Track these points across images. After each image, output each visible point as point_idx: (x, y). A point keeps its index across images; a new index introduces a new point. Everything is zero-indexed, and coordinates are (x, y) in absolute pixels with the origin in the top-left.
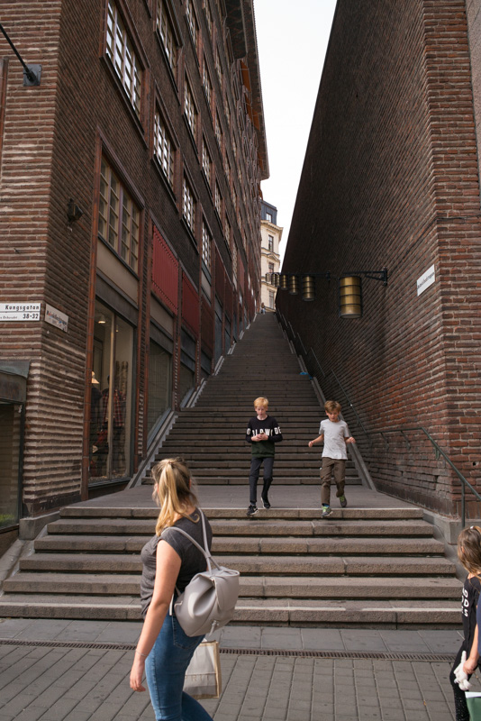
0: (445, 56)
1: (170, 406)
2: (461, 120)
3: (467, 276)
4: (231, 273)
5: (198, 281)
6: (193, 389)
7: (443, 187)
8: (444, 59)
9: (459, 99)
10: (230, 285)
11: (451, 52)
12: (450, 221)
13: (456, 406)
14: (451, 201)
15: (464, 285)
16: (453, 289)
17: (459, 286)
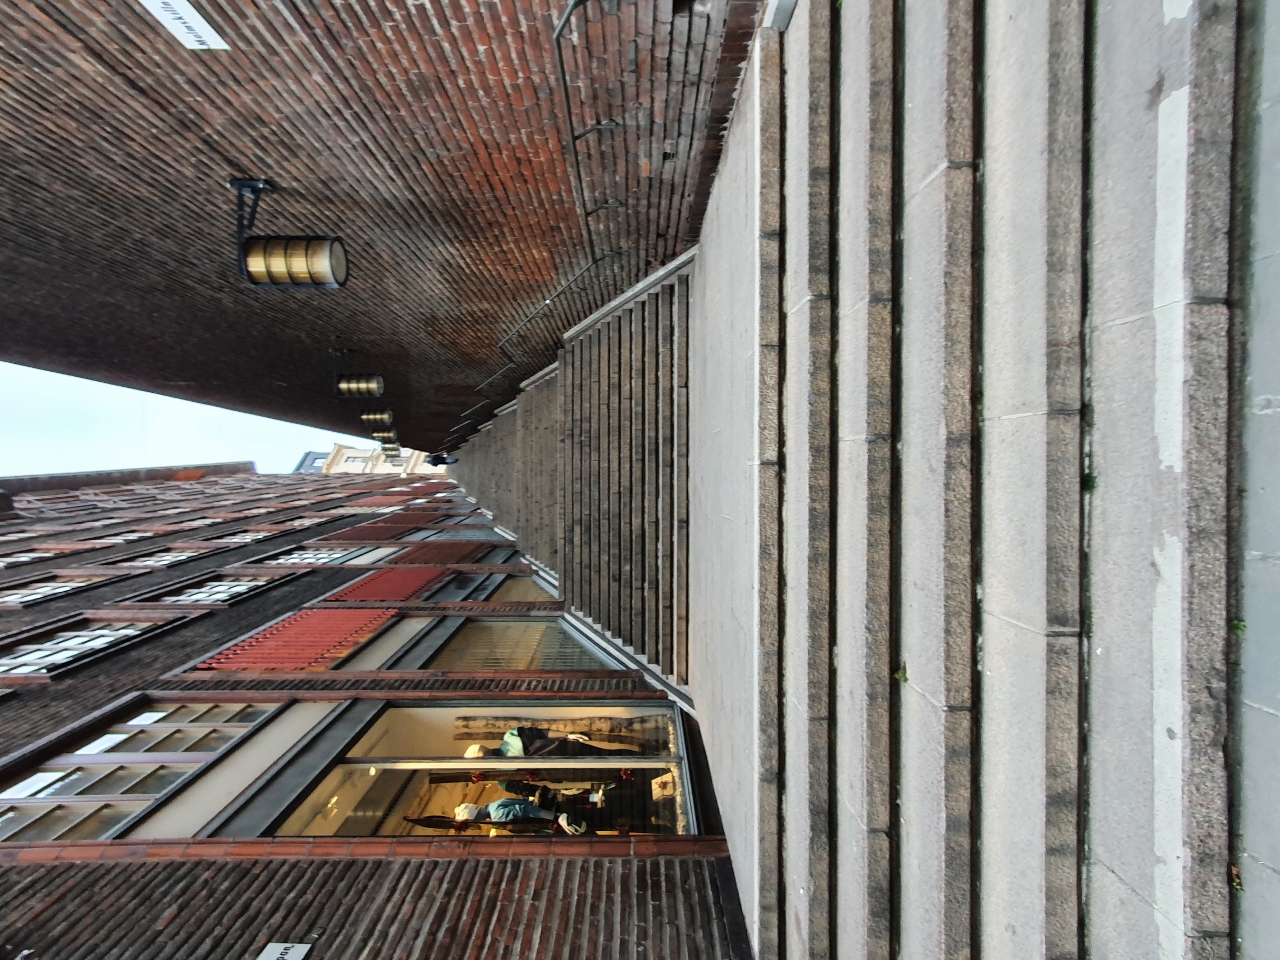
1: (554, 619)
4: (374, 516)
5: (361, 570)
6: (535, 577)
10: (394, 517)
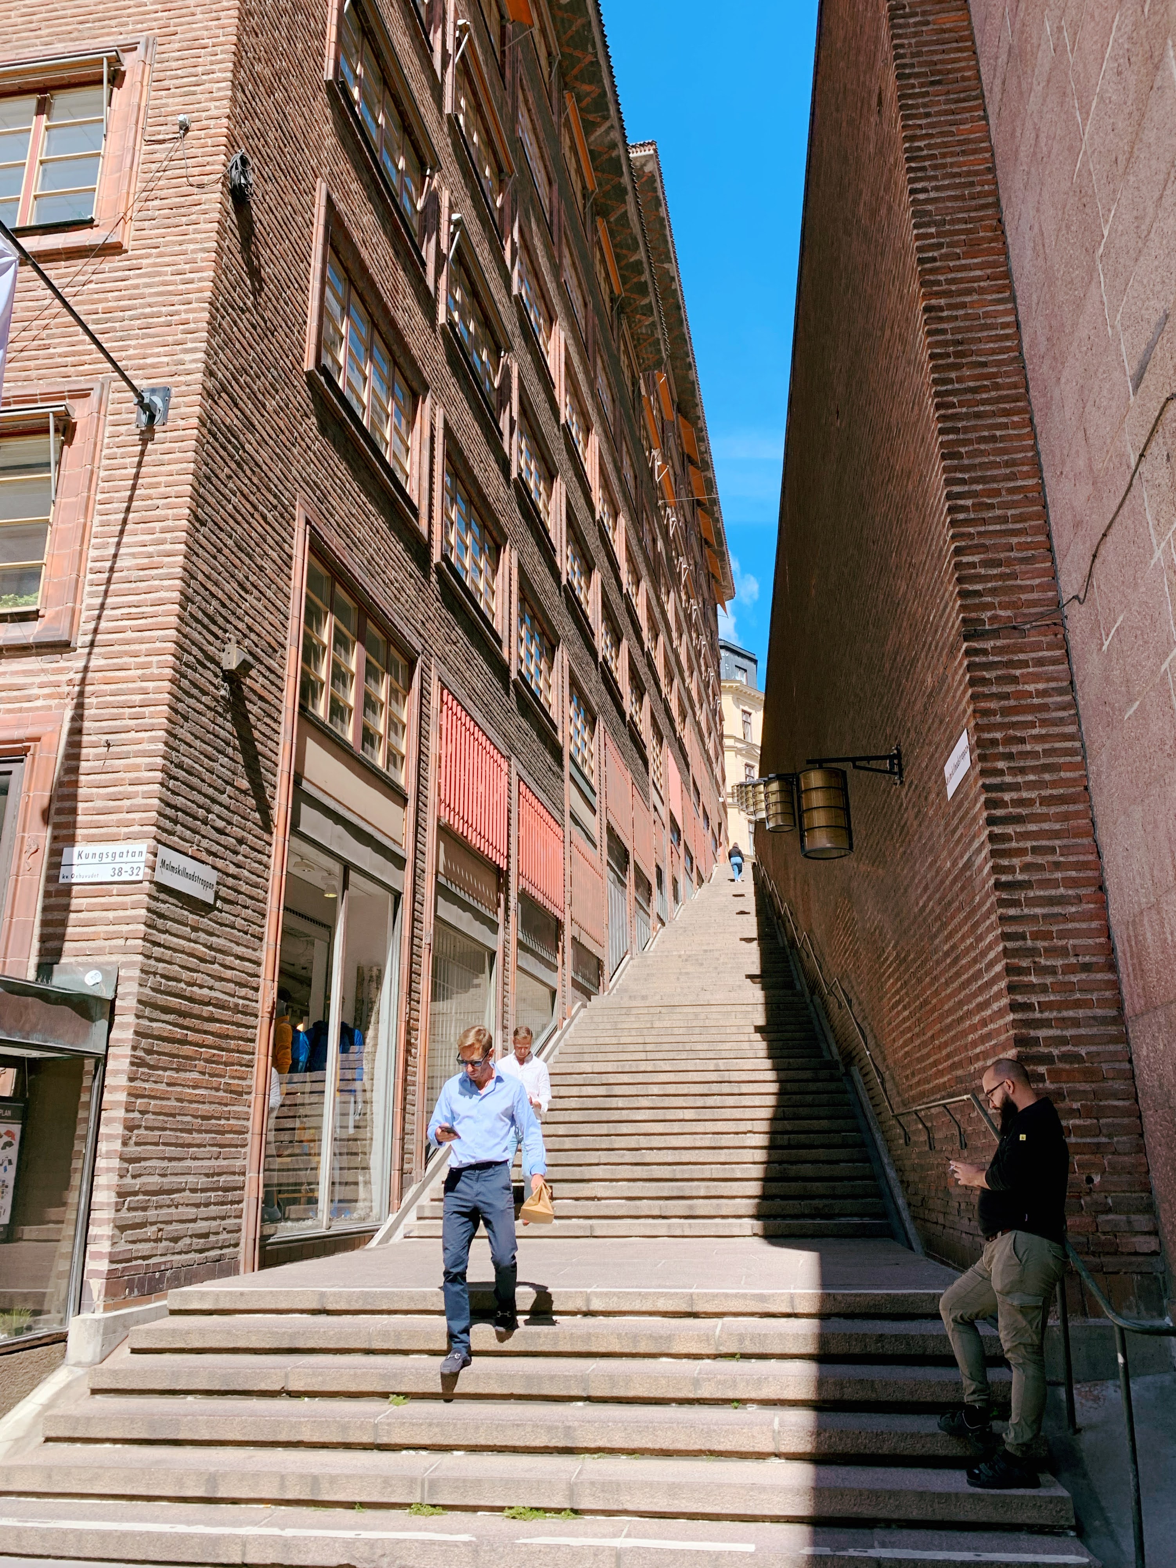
0: (964, 305)
2: (1005, 426)
3: (1039, 748)
7: (973, 565)
8: (961, 312)
9: (997, 387)
11: (975, 297)
12: (995, 634)
13: (1036, 1041)
14: (993, 591)
15: (1034, 769)
16: (1008, 779)
17: (1022, 771)
